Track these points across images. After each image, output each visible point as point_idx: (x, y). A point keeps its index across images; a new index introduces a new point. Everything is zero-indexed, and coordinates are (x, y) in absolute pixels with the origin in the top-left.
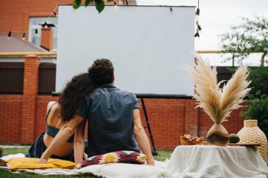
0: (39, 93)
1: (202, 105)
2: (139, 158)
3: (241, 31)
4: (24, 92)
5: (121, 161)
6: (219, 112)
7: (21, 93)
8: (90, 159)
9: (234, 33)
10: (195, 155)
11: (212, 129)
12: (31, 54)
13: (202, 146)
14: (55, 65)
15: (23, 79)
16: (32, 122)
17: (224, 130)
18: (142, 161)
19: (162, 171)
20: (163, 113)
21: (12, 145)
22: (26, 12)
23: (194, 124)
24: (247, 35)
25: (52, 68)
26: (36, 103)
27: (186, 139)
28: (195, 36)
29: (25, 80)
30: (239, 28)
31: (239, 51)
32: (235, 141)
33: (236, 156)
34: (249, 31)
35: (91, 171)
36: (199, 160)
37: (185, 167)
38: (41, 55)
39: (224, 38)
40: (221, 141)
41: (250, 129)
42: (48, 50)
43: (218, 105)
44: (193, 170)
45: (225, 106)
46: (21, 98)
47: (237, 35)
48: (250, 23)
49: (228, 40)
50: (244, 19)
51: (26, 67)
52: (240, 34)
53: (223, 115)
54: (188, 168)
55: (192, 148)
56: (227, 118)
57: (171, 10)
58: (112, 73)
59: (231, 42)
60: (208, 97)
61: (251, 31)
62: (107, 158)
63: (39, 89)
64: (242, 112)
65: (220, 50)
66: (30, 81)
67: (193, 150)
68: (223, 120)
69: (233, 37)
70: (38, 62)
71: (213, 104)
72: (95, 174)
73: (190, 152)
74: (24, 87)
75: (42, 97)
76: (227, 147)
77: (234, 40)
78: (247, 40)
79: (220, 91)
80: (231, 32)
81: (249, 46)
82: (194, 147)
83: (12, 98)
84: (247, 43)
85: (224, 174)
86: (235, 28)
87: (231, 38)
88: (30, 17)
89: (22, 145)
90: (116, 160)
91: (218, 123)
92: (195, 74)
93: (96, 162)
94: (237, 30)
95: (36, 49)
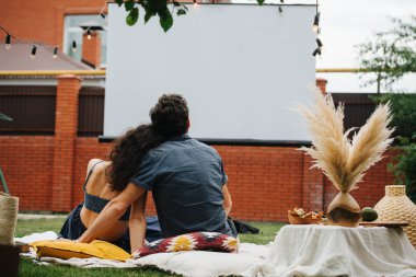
0: (80, 133)
1: (321, 165)
2: (225, 243)
3: (390, 39)
4: (57, 131)
5: (199, 248)
6: (346, 175)
7: (52, 133)
8: (153, 244)
9: (380, 42)
10: (310, 239)
11: (336, 201)
12: (67, 72)
13: (321, 226)
14: (103, 90)
15: (55, 110)
16: (68, 178)
17: (353, 203)
18: (231, 248)
19: (261, 263)
20: (270, 165)
21: (38, 213)
22: (59, 7)
23: (316, 182)
24: (399, 45)
25: (99, 95)
26: (75, 148)
27: (296, 215)
28: (314, 54)
29: (58, 113)
30: (387, 33)
31: (387, 69)
32: (370, 217)
33: (372, 242)
34: (403, 40)
35: (154, 263)
36: (315, 247)
37: (294, 258)
38: (82, 75)
39: (364, 49)
40: (348, 218)
41: (395, 199)
42: (93, 67)
43: (344, 165)
44: (307, 263)
45: (355, 167)
46: (52, 142)
47: (384, 45)
48: (405, 27)
49: (370, 52)
50: (394, 20)
51: (59, 94)
52: (389, 44)
53: (352, 179)
54: (298, 259)
55: (304, 230)
56: (358, 184)
57: (280, 10)
58: (187, 118)
59: (374, 56)
60: (329, 153)
61: (405, 38)
62: (179, 243)
63: (79, 127)
64: (391, 165)
65: (358, 67)
66: (66, 115)
67: (307, 232)
68: (353, 187)
69: (378, 48)
70: (78, 86)
71: (337, 164)
72: (161, 267)
73: (303, 235)
74: (57, 124)
75: (84, 139)
76: (358, 229)
77: (380, 53)
78: (399, 53)
79: (349, 144)
80: (375, 41)
81: (402, 62)
82: (308, 226)
83: (38, 141)
84: (399, 58)
85: (352, 269)
86: (380, 35)
87: (374, 49)
88: (66, 15)
89: (54, 213)
90: (192, 246)
91: (345, 192)
92: (311, 118)
93: (161, 249)
94: (385, 37)
95: (74, 64)
